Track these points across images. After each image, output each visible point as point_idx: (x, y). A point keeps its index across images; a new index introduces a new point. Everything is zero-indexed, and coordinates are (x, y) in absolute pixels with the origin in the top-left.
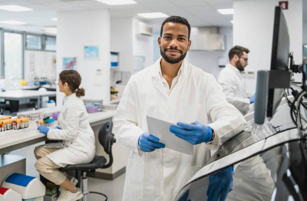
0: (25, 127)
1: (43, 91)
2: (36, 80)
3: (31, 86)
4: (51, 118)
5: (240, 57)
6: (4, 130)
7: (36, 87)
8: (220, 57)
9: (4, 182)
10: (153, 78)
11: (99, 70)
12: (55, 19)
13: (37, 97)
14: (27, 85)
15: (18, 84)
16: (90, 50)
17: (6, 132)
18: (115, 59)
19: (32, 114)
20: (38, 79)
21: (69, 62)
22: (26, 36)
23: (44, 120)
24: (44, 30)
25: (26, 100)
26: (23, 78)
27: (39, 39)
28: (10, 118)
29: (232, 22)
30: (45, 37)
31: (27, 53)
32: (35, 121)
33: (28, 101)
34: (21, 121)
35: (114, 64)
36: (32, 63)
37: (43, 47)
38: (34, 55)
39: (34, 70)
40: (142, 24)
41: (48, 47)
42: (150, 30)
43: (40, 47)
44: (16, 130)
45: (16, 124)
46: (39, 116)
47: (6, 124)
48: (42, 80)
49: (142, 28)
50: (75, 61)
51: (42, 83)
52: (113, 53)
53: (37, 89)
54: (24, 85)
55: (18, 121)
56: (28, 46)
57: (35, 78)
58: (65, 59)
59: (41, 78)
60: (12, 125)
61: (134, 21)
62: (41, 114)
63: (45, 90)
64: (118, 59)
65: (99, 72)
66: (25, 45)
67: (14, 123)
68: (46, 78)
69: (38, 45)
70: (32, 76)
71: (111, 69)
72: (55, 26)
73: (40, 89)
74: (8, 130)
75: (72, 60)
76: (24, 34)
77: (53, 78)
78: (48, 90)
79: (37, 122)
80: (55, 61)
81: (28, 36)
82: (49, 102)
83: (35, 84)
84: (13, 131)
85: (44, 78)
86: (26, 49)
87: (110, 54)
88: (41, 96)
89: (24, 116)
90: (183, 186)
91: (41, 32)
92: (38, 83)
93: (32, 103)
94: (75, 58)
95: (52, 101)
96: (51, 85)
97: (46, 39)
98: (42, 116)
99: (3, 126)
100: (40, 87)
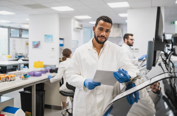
0: (13, 80)
1: (20, 61)
2: (16, 55)
3: (13, 58)
4: (28, 75)
5: (128, 39)
6: (2, 82)
7: (16, 59)
8: (119, 41)
9: (2, 111)
10: (89, 50)
11: (53, 49)
12: (28, 19)
13: (18, 64)
14: (11, 58)
15: (6, 57)
16: (48, 37)
17: (3, 83)
18: (61, 42)
19: (17, 73)
20: (17, 54)
21: (36, 44)
22: (10, 29)
23: (24, 76)
24: (21, 26)
25: (11, 67)
26: (9, 54)
27: (18, 31)
28: (5, 75)
29: (126, 21)
30: (21, 30)
31: (11, 39)
32: (19, 77)
33: (12, 67)
34: (11, 77)
35: (61, 45)
36: (14, 45)
37: (20, 36)
38: (15, 41)
39: (15, 49)
40: (77, 22)
41: (23, 36)
42: (81, 26)
43: (18, 36)
44: (8, 82)
45: (9, 78)
46: (21, 74)
47: (3, 78)
48: (20, 55)
49: (77, 24)
50: (40, 44)
51: (20, 57)
52: (60, 39)
53: (17, 60)
54: (10, 58)
55: (10, 76)
56: (12, 35)
57: (16, 54)
58: (33, 42)
59: (19, 54)
60: (6, 79)
61: (73, 20)
62: (22, 73)
63: (22, 60)
64: (64, 42)
65: (53, 50)
66: (10, 35)
67: (7, 78)
68: (22, 54)
69: (17, 35)
70: (14, 52)
71: (60, 48)
72: (28, 24)
73: (19, 60)
74: (3, 82)
75: (38, 43)
76: (9, 28)
77: (26, 54)
78: (24, 60)
79: (20, 77)
80: (27, 44)
81: (12, 30)
82: (24, 67)
83: (16, 58)
84: (6, 82)
85: (21, 54)
86: (11, 37)
87: (59, 39)
88: (19, 64)
89: (12, 74)
90: (108, 105)
91: (19, 27)
92: (17, 57)
93: (14, 68)
94: (39, 42)
95: (26, 67)
96: (25, 58)
97: (22, 31)
98: (22, 74)
99: (1, 79)
100: (19, 59)
